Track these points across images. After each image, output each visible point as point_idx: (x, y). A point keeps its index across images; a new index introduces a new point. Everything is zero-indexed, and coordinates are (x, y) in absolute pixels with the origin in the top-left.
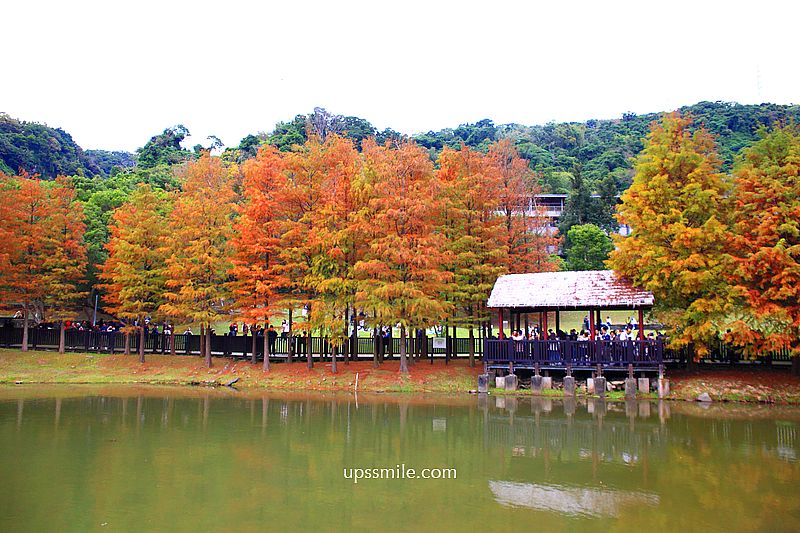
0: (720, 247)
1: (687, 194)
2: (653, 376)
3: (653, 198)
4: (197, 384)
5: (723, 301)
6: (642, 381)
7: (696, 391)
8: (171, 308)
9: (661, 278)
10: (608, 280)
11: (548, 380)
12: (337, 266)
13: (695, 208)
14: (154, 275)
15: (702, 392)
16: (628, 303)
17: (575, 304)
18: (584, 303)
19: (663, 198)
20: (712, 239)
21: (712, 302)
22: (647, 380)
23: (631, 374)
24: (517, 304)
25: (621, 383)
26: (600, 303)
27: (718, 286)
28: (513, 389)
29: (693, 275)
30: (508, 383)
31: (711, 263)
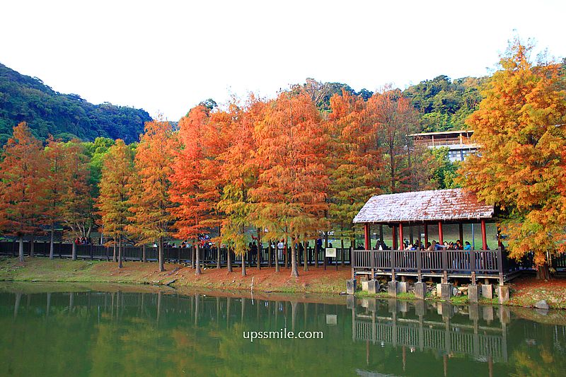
0: (557, 161)
1: (524, 114)
2: (494, 282)
3: (492, 120)
4: (148, 283)
5: (556, 212)
6: (486, 288)
7: (535, 298)
8: (131, 228)
9: (499, 193)
10: (459, 196)
11: (403, 284)
12: (241, 193)
13: (530, 127)
14: (125, 205)
15: (541, 299)
16: (469, 217)
17: (423, 218)
18: (430, 218)
19: (502, 119)
20: (546, 154)
21: (547, 213)
22: (489, 287)
23: (474, 281)
24: (375, 220)
25: (466, 288)
26: (445, 217)
27: (555, 199)
28: (373, 292)
29: (525, 188)
30: (370, 286)
31: (545, 176)
